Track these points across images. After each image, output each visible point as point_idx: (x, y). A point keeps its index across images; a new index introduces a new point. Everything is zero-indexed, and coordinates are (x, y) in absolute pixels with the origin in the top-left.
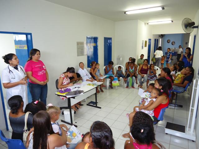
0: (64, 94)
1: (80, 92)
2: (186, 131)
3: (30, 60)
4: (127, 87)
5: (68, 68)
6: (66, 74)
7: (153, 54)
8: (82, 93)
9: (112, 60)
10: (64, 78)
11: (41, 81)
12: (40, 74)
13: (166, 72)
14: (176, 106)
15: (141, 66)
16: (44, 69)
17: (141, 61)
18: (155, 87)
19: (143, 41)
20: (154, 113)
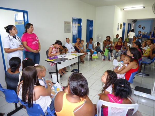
0: (52, 61)
1: (65, 59)
2: (152, 93)
3: (26, 32)
4: (104, 60)
5: (57, 40)
6: (55, 45)
7: (127, 35)
8: (67, 60)
9: (93, 38)
10: (53, 49)
11: (34, 50)
12: (33, 44)
13: (137, 45)
14: (144, 74)
15: (116, 43)
16: (37, 40)
17: (116, 40)
18: (127, 55)
19: (119, 24)
20: (125, 77)
